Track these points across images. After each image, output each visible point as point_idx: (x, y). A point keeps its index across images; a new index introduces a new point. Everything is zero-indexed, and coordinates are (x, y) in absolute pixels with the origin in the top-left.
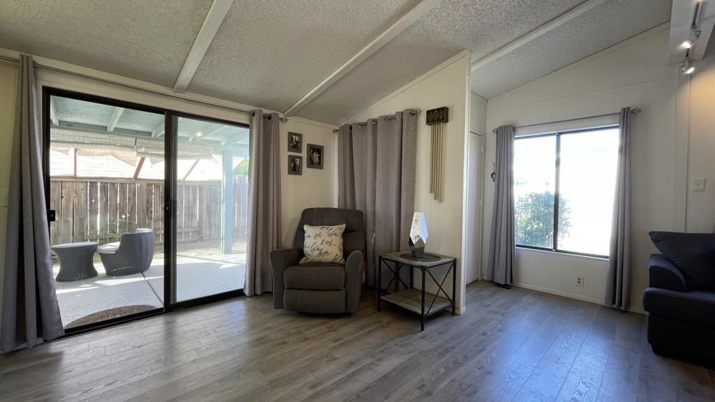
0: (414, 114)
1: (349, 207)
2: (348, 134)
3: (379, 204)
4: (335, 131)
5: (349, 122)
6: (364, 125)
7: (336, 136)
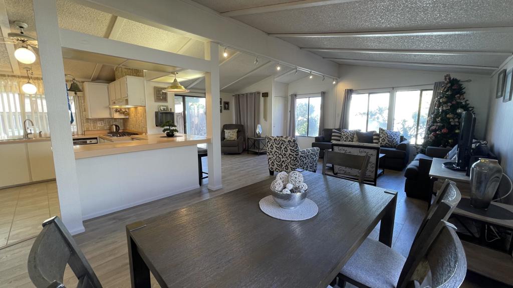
0: (259, 93)
1: (239, 123)
2: (238, 97)
3: (248, 122)
4: (233, 96)
5: (238, 93)
6: (243, 95)
7: (234, 97)
